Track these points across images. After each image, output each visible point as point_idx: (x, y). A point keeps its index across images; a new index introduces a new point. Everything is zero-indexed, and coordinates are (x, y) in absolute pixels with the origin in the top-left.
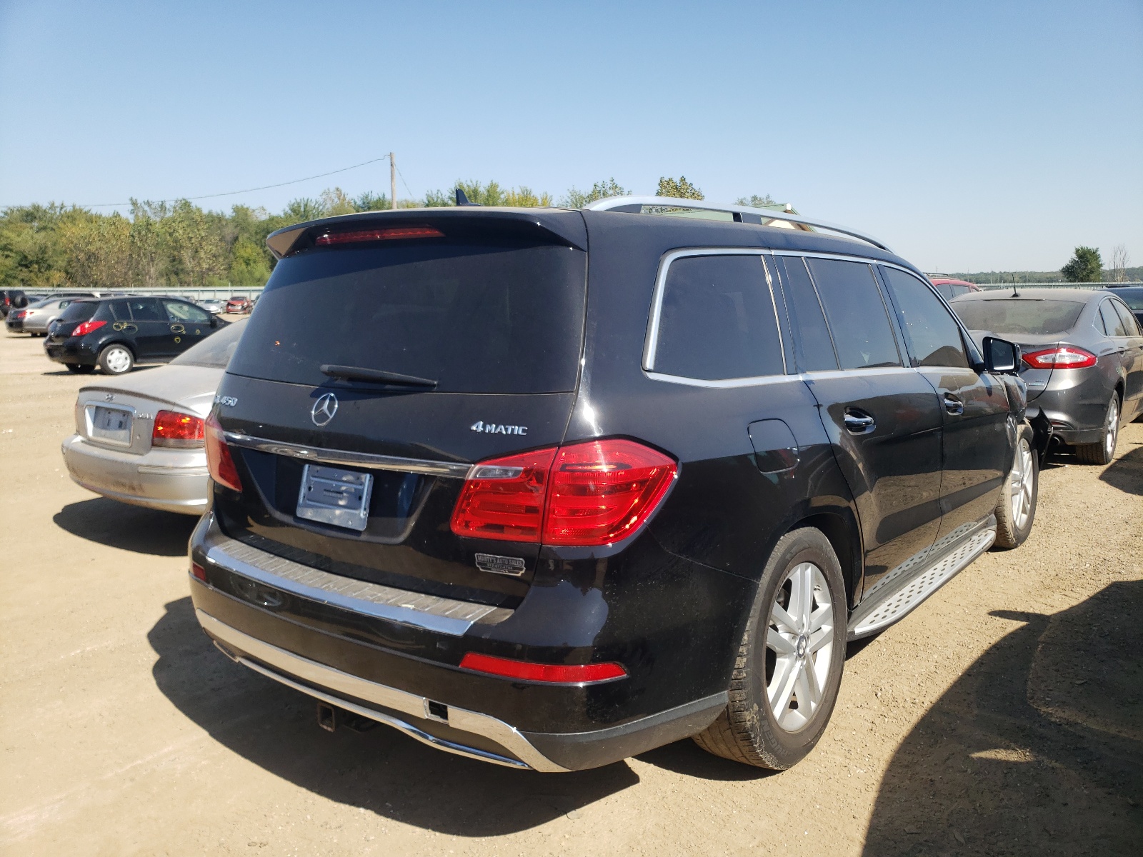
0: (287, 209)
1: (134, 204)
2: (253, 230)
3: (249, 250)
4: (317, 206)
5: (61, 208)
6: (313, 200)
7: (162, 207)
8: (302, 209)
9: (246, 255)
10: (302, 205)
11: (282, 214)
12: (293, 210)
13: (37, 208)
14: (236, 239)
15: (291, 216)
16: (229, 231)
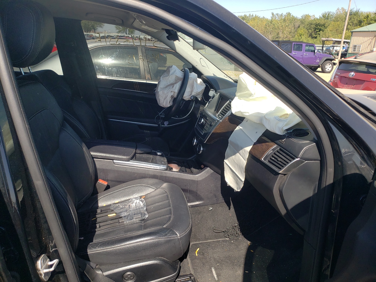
0: (321, 16)
1: (273, 14)
2: (306, 23)
3: (302, 31)
4: (333, 14)
5: (252, 16)
6: (332, 12)
7: (282, 15)
8: (327, 16)
9: (300, 33)
10: (327, 14)
11: (319, 18)
12: (323, 16)
13: (245, 16)
14: (299, 27)
15: (322, 18)
16: (297, 24)
